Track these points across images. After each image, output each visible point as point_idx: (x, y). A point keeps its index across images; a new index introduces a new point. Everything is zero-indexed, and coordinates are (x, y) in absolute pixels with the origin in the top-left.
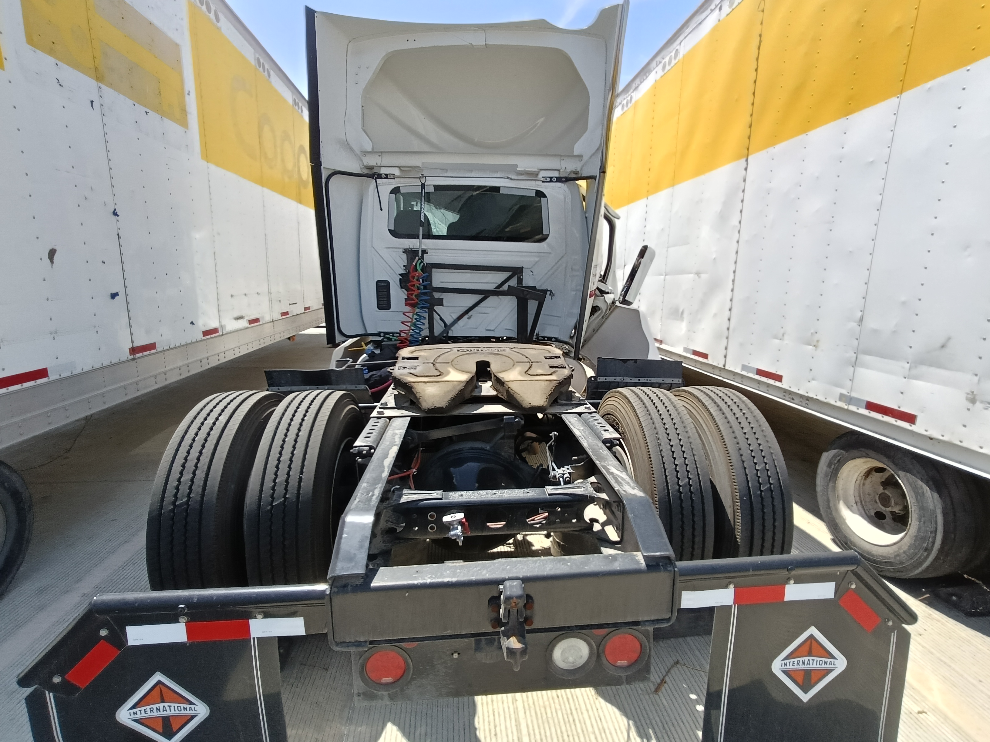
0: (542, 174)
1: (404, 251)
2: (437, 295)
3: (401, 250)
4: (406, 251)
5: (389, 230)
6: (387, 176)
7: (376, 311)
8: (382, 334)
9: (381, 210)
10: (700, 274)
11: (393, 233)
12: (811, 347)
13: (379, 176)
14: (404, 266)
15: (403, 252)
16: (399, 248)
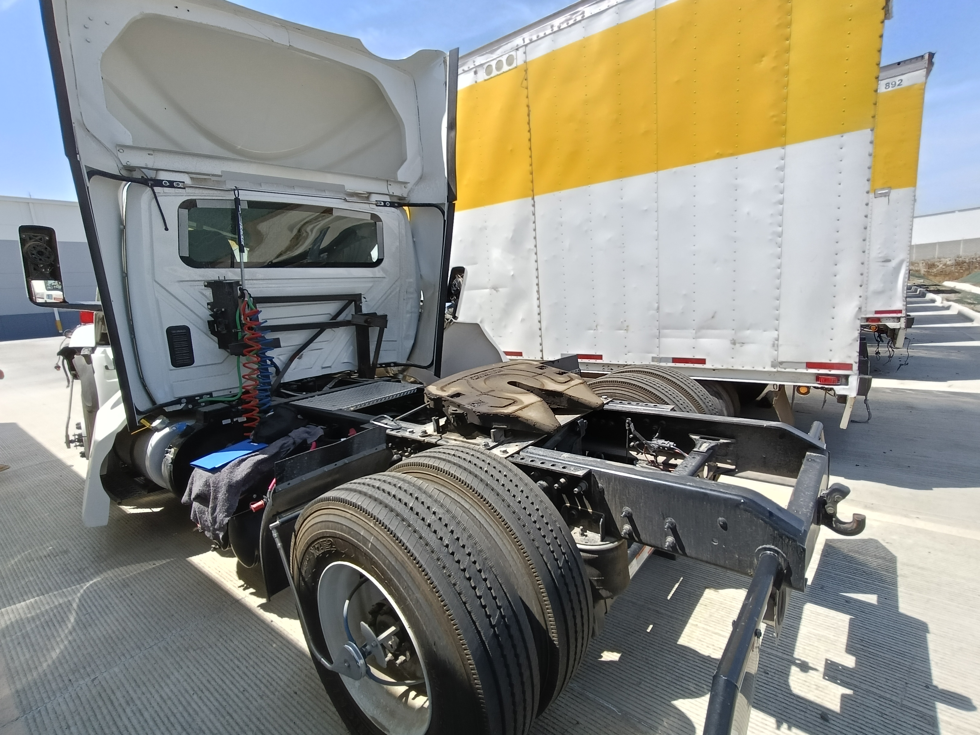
0: (374, 198)
1: (206, 284)
2: (270, 336)
3: (202, 283)
4: (210, 284)
5: (182, 258)
6: (171, 185)
7: (171, 370)
8: (184, 401)
9: (167, 229)
10: (497, 288)
11: (189, 261)
12: (622, 331)
13: (159, 183)
14: (208, 304)
15: (205, 286)
16: (198, 281)
